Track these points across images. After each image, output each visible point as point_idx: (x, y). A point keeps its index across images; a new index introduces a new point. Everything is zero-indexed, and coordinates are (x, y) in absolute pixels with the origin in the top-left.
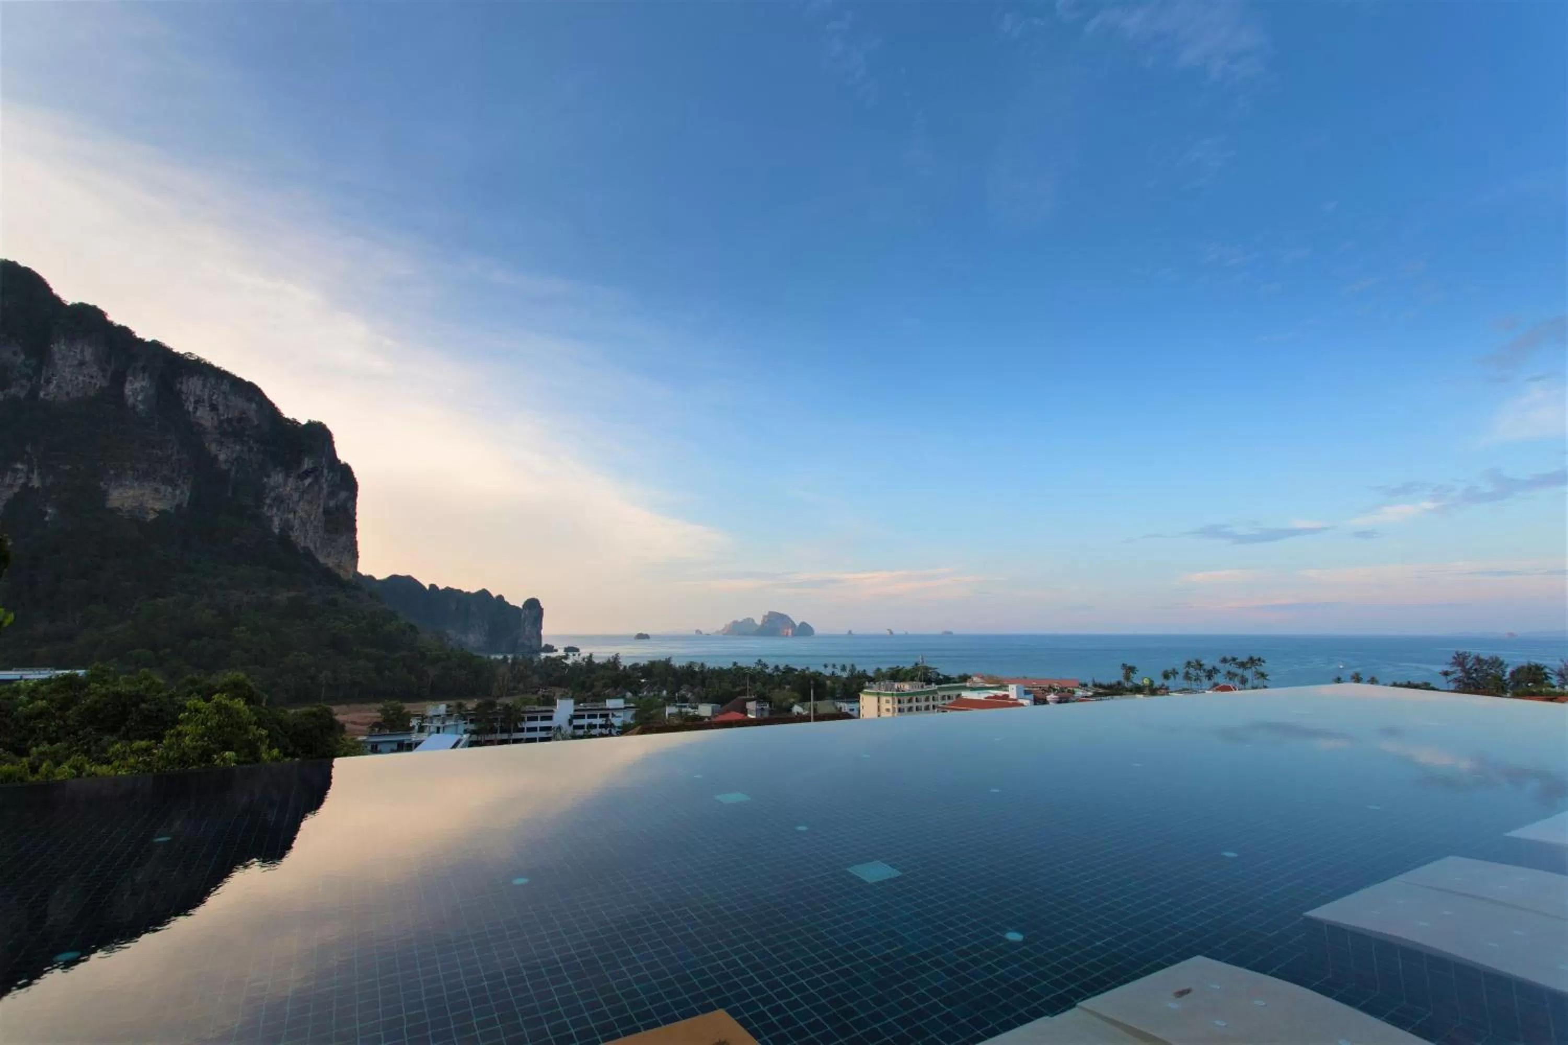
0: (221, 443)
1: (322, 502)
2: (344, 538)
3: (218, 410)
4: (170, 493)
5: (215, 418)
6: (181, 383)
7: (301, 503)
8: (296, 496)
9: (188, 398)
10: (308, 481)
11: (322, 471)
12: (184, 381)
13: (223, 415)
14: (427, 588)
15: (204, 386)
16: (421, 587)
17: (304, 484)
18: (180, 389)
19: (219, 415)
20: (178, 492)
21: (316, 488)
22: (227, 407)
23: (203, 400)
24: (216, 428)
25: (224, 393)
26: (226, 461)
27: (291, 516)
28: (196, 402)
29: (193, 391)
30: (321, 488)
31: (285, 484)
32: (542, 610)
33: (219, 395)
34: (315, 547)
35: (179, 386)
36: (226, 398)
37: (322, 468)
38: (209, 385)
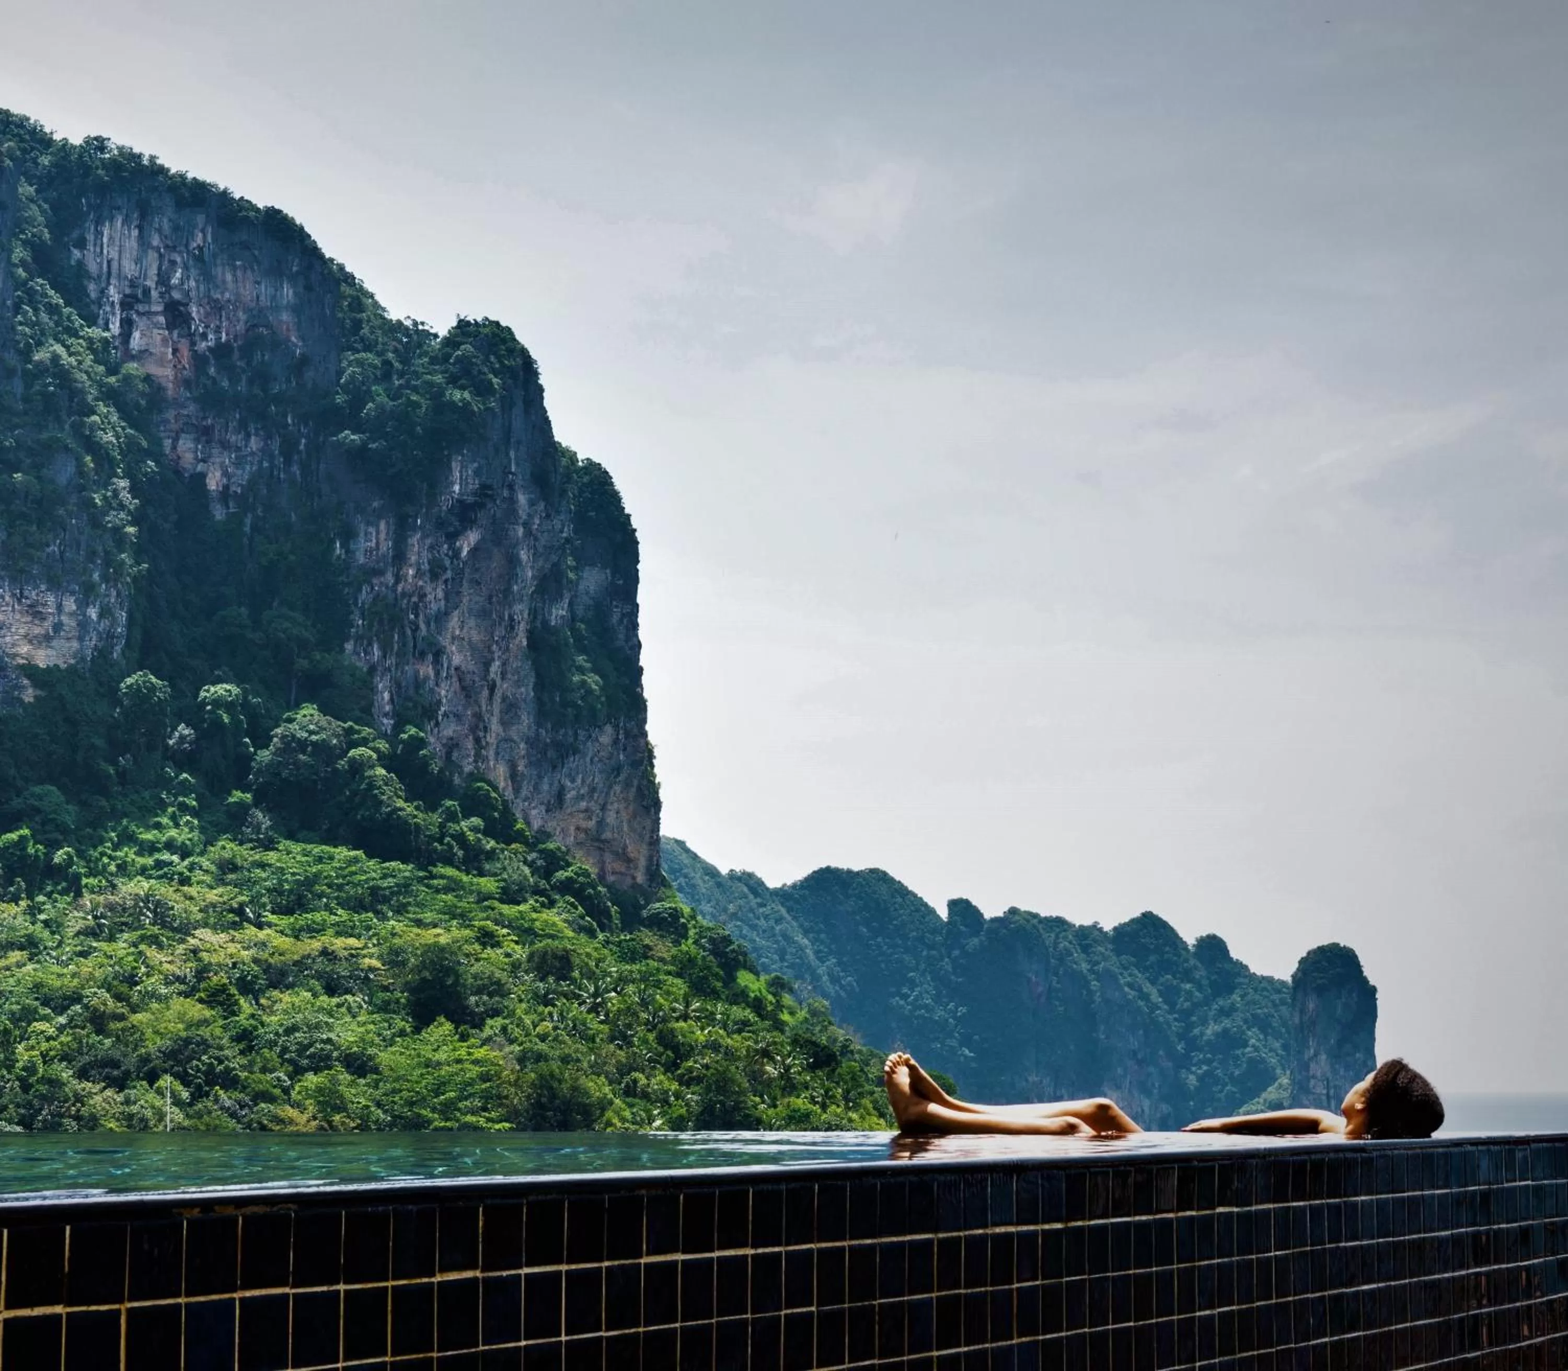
0: (204, 434)
1: (521, 611)
2: (606, 737)
3: (187, 319)
4: (71, 614)
5: (185, 353)
6: (81, 244)
7: (454, 621)
8: (436, 595)
9: (103, 292)
10: (468, 542)
11: (512, 500)
12: (90, 237)
13: (204, 336)
14: (943, 913)
15: (143, 242)
16: (922, 909)
17: (456, 554)
18: (81, 264)
19: (191, 337)
20: (93, 613)
21: (497, 563)
22: (216, 308)
23: (147, 291)
24: (187, 383)
25: (199, 259)
26: (225, 495)
27: (426, 670)
28: (128, 303)
29: (115, 265)
30: (513, 561)
31: (399, 557)
32: (1372, 991)
33: (186, 268)
34: (514, 775)
35: (77, 253)
36: (207, 276)
37: (511, 487)
38: (156, 241)
